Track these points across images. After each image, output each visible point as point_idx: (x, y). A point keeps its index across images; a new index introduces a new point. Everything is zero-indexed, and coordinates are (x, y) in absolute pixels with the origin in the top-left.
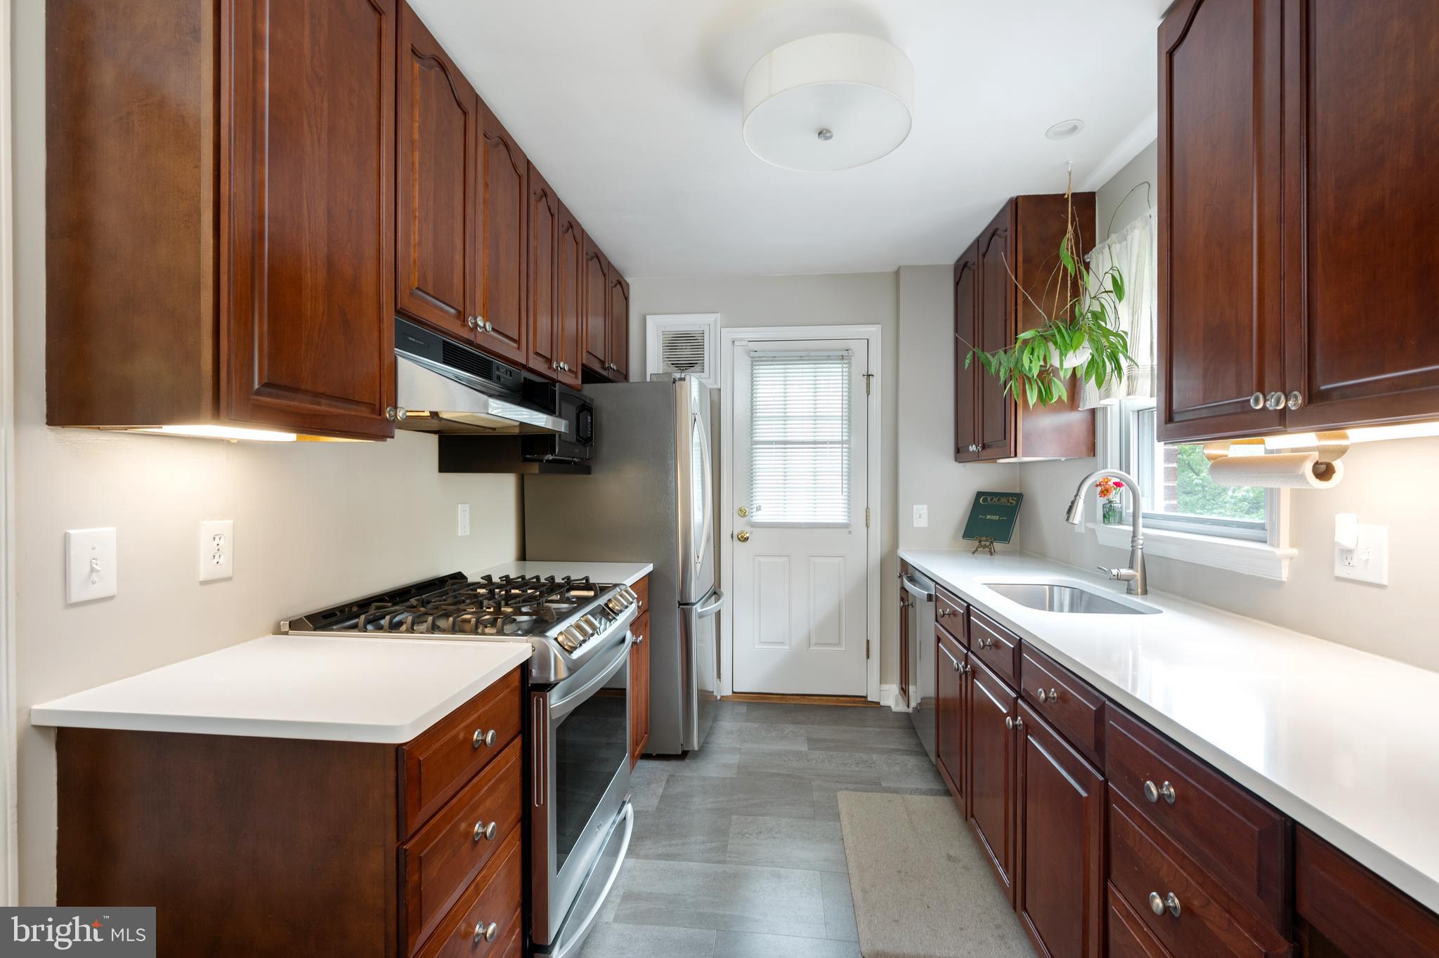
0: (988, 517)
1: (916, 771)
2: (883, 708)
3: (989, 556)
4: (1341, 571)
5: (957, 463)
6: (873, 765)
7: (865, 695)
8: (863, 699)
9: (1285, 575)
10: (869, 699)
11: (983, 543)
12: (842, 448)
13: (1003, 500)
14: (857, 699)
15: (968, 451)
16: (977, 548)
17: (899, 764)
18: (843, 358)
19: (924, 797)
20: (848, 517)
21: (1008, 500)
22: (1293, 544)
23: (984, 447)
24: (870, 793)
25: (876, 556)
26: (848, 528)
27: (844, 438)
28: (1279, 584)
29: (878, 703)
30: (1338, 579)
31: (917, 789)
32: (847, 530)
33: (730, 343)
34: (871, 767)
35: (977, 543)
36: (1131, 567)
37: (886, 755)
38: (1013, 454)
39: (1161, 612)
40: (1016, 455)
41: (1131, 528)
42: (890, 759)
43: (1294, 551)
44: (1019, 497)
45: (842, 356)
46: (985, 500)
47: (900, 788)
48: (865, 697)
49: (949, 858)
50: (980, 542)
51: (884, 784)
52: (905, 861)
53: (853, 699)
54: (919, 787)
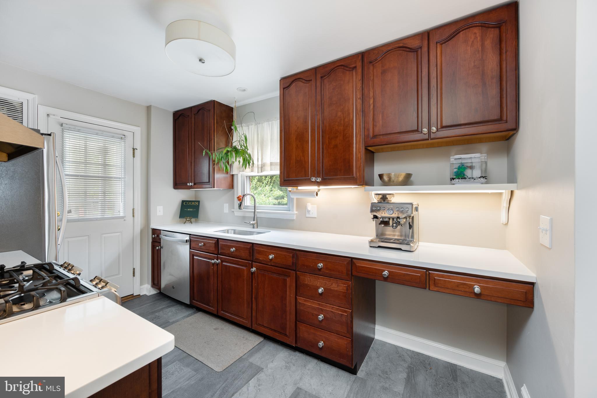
0: (188, 210)
1: (178, 311)
2: (142, 296)
3: (191, 224)
4: (307, 215)
5: (174, 190)
6: (159, 317)
7: (132, 294)
8: (132, 296)
9: (295, 218)
10: (134, 295)
11: (188, 219)
12: (122, 181)
13: (193, 203)
14: (128, 297)
15: (187, 185)
16: (185, 221)
17: (169, 312)
18: (122, 138)
19: (190, 317)
20: (124, 213)
21: (195, 203)
22: (296, 211)
23: (195, 184)
24: (170, 326)
25: (138, 229)
26: (123, 218)
27: (122, 176)
28: (293, 220)
29: (140, 295)
30: (307, 217)
31: (184, 316)
32: (123, 219)
33: (46, 116)
34: (159, 318)
35: (185, 220)
36: (254, 220)
37: (161, 312)
38: (213, 187)
39: (270, 232)
40: (214, 188)
41: (254, 210)
42: (164, 312)
43: (297, 212)
44: (199, 202)
45: (122, 137)
46: (186, 203)
47: (178, 319)
48: (133, 294)
49: (215, 329)
50: (186, 219)
51: (170, 321)
52: (204, 338)
53: (126, 298)
54: (184, 315)
